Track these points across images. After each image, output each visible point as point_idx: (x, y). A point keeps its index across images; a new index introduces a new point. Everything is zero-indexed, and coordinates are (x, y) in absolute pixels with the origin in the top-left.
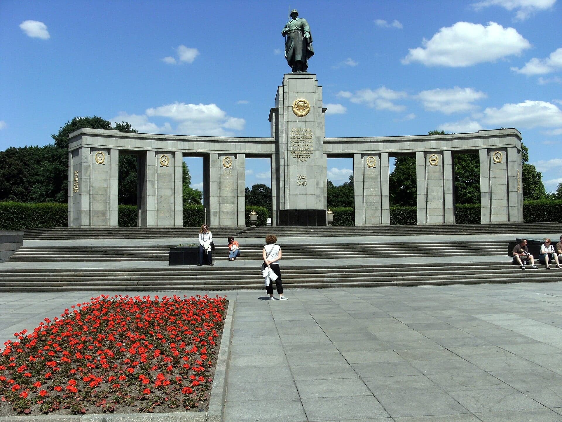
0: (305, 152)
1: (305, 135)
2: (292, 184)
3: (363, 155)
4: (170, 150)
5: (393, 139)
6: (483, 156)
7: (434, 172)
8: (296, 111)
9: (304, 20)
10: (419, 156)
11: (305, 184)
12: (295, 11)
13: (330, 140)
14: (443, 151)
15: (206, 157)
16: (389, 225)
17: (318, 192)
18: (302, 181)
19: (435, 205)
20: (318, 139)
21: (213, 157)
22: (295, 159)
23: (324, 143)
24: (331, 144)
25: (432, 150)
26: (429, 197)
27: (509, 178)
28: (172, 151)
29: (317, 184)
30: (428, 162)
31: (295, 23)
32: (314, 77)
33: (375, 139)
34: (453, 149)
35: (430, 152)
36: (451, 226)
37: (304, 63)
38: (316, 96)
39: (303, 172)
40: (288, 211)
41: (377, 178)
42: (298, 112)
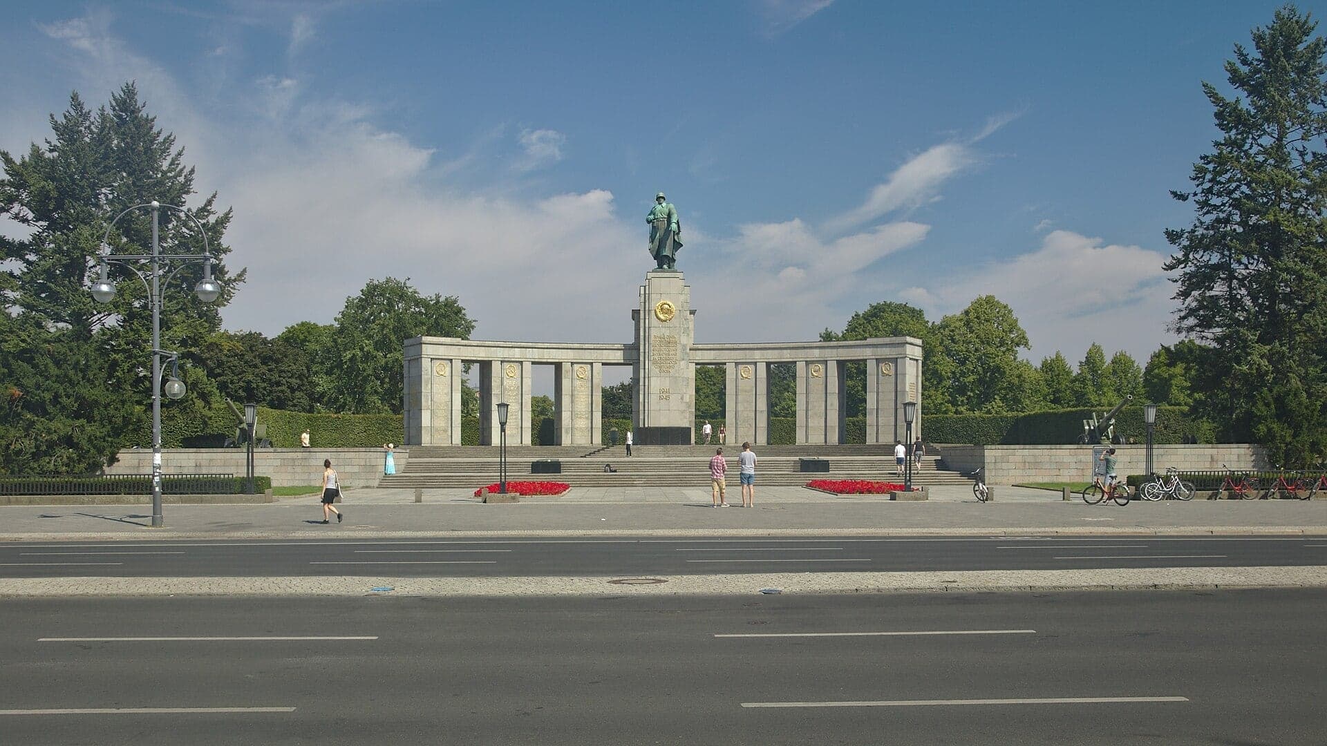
0: (668, 362)
1: (669, 342)
2: (654, 399)
3: (737, 364)
4: (517, 360)
5: (770, 346)
6: (871, 367)
7: (817, 385)
8: (658, 313)
9: (671, 206)
10: (800, 367)
11: (667, 398)
12: (661, 194)
13: (700, 346)
14: (826, 361)
15: (558, 366)
16: (766, 444)
17: (683, 407)
18: (665, 395)
19: (816, 423)
20: (684, 346)
21: (566, 367)
22: (657, 370)
23: (690, 350)
24: (700, 351)
25: (815, 359)
26: (810, 413)
27: (898, 393)
28: (520, 360)
29: (682, 398)
30: (810, 373)
31: (662, 208)
32: (680, 275)
33: (751, 346)
34: (838, 359)
35: (813, 362)
36: (833, 446)
37: (671, 256)
38: (682, 298)
39: (666, 384)
40: (649, 429)
41: (752, 390)
42: (662, 316)
